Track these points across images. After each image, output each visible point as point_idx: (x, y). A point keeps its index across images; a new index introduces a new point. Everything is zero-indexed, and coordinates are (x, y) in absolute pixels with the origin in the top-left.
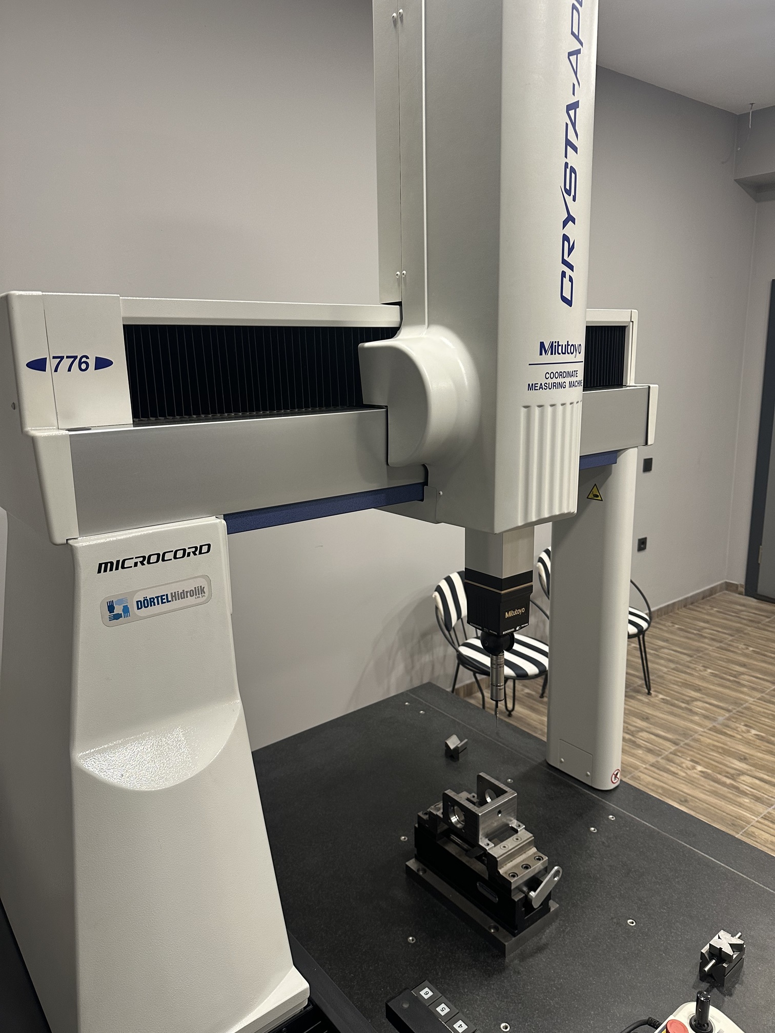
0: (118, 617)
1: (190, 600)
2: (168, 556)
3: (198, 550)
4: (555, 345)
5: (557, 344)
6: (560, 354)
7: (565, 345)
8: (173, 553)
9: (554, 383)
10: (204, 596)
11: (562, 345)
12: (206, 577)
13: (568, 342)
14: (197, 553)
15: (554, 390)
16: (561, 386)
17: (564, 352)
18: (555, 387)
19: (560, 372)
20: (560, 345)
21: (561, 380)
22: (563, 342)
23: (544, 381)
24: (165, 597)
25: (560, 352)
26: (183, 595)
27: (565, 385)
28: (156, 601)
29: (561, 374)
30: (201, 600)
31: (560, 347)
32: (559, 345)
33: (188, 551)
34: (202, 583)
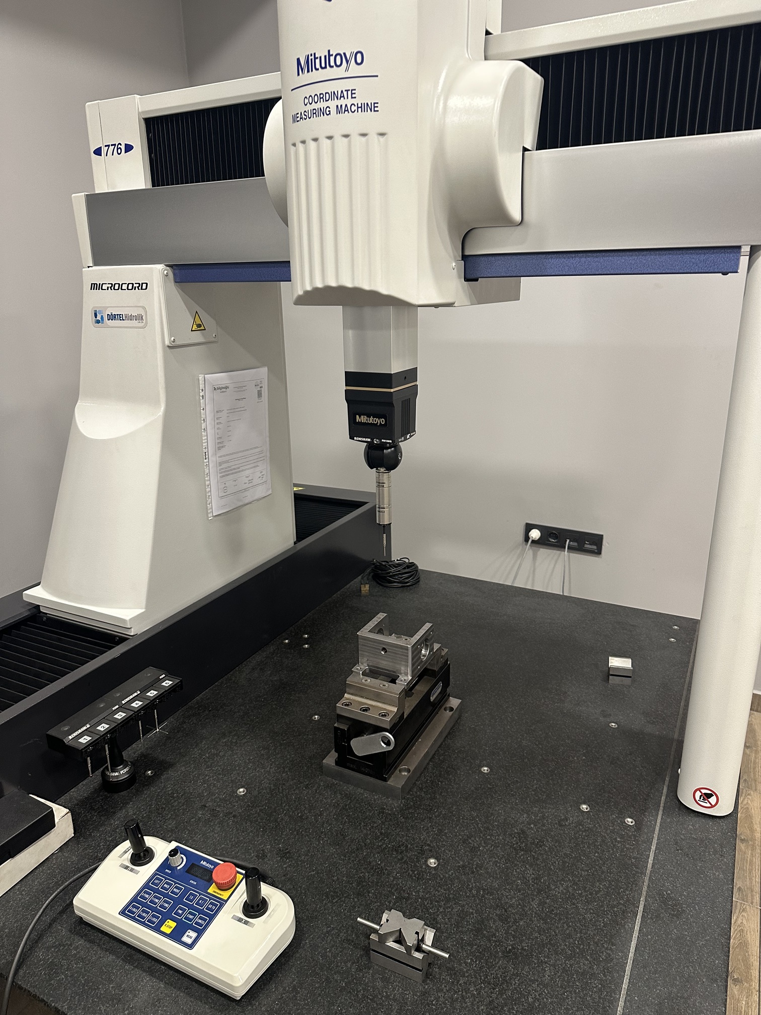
0: (98, 322)
1: (134, 323)
2: (125, 287)
3: (140, 286)
4: (311, 59)
5: (313, 57)
6: (318, 69)
7: (325, 56)
8: (127, 285)
9: (313, 110)
10: (142, 322)
11: (320, 57)
12: (144, 308)
13: (329, 51)
14: (140, 288)
15: (315, 119)
16: (324, 112)
17: (323, 65)
18: (315, 115)
19: (320, 94)
20: (317, 58)
21: (322, 105)
22: (322, 53)
23: (302, 108)
24: (121, 316)
25: (318, 66)
26: (130, 318)
27: (329, 111)
28: (117, 317)
29: (321, 97)
30: (141, 325)
31: (318, 61)
32: (315, 58)
33: (135, 285)
34: (141, 312)
